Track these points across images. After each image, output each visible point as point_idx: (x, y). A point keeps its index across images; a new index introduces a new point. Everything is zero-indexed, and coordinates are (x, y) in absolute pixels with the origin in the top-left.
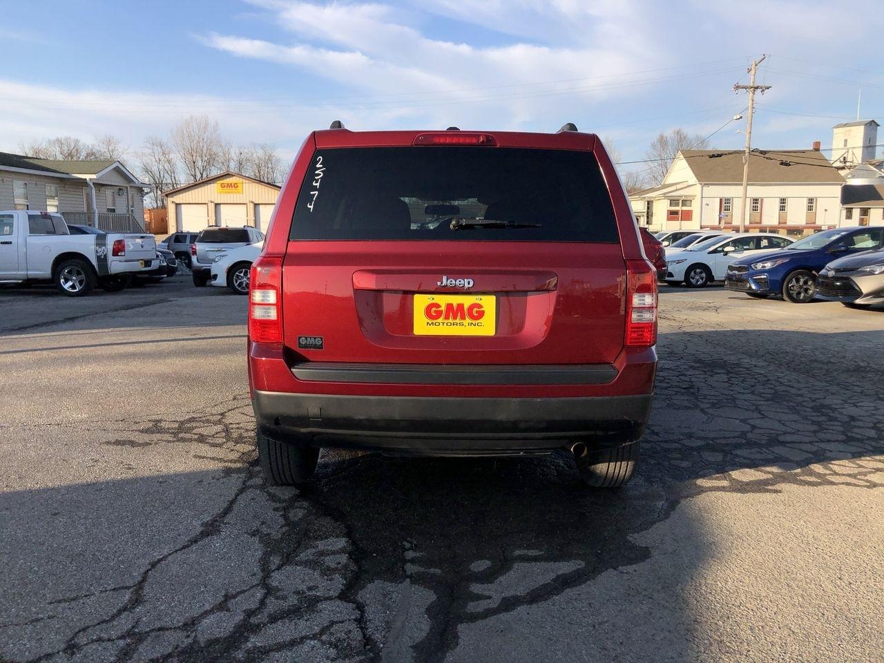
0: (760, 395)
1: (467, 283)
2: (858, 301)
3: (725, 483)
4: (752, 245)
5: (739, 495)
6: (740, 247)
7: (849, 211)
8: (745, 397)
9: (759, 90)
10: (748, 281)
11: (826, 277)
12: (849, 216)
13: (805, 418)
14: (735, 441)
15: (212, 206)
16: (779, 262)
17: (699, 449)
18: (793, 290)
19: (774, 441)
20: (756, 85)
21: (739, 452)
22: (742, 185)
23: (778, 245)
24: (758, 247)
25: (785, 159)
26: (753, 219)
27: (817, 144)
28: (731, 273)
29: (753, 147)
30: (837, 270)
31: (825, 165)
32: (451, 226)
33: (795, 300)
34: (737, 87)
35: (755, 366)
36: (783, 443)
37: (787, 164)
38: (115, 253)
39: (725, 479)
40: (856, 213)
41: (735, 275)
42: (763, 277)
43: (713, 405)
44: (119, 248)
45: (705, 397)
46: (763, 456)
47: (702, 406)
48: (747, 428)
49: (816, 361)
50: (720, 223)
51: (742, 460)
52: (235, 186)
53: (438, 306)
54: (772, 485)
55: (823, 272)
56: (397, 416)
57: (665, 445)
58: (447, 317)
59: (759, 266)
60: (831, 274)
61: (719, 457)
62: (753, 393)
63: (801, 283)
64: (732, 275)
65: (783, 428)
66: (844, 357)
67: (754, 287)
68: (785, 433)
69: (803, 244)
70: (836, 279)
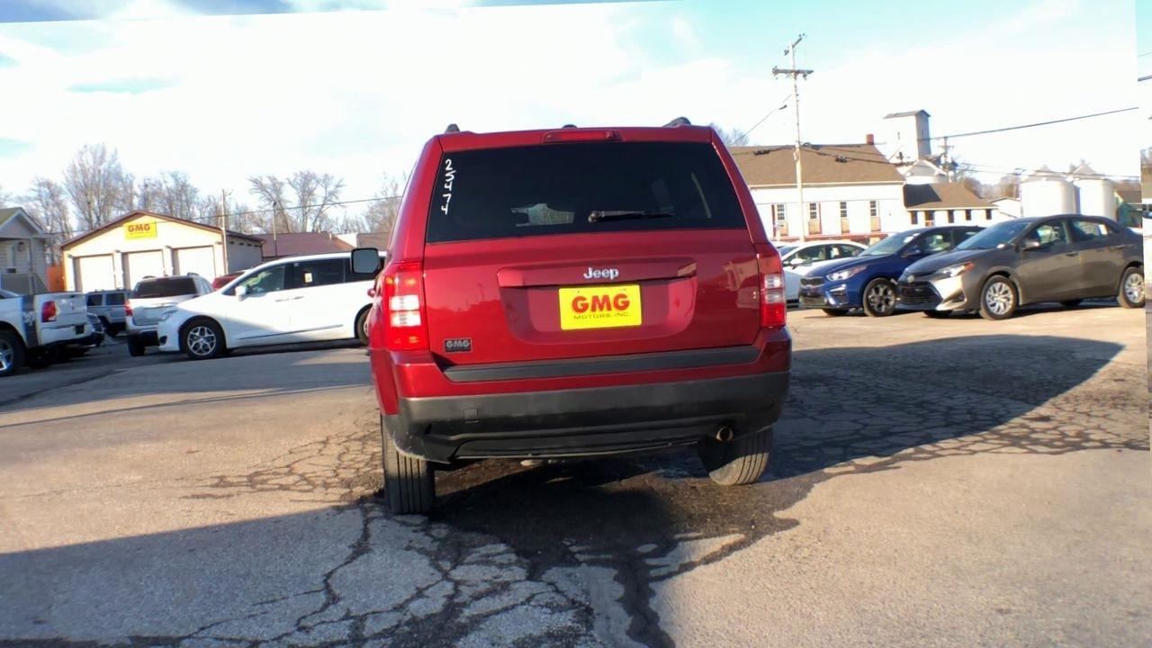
0: (864, 399)
1: (612, 273)
2: (941, 307)
3: (851, 468)
4: (821, 255)
5: (866, 474)
6: (809, 258)
7: (914, 215)
8: (850, 402)
9: (800, 76)
10: (826, 296)
11: (905, 283)
12: (915, 221)
13: (909, 413)
14: (851, 437)
15: (118, 257)
16: (857, 270)
17: (818, 447)
18: (874, 302)
19: (886, 433)
20: (797, 69)
21: (857, 445)
22: (796, 187)
23: (848, 254)
24: (828, 257)
25: (840, 155)
26: (812, 228)
27: (870, 137)
28: (805, 287)
29: (804, 141)
30: (916, 275)
31: (881, 161)
32: (590, 219)
33: (877, 314)
34: (776, 71)
35: (853, 377)
36: (895, 434)
37: (842, 161)
38: (46, 318)
39: (849, 465)
40: (921, 216)
41: (809, 289)
42: (840, 289)
43: (821, 413)
44: (48, 313)
45: (810, 407)
46: (879, 445)
47: (810, 414)
48: (859, 427)
49: (909, 367)
50: (775, 235)
51: (860, 450)
52: (147, 227)
53: (583, 299)
54: (893, 463)
55: (902, 278)
56: (556, 411)
57: (786, 448)
58: (594, 309)
59: (835, 277)
60: (911, 279)
61: (839, 451)
62: (856, 399)
63: (881, 294)
64: (806, 290)
65: (893, 423)
66: (935, 361)
67: (832, 301)
68: (894, 426)
69: (874, 250)
70: (915, 284)
